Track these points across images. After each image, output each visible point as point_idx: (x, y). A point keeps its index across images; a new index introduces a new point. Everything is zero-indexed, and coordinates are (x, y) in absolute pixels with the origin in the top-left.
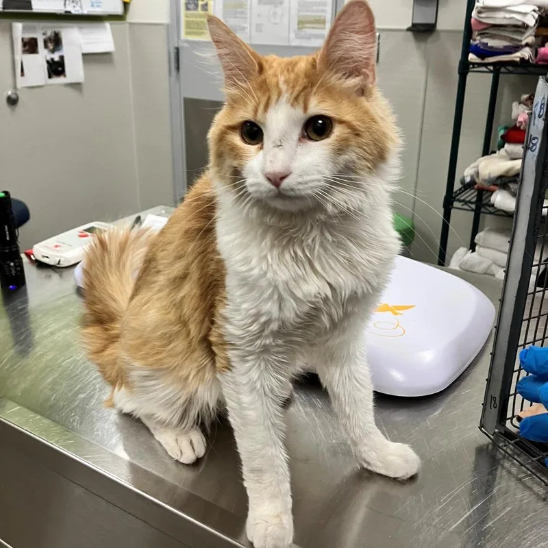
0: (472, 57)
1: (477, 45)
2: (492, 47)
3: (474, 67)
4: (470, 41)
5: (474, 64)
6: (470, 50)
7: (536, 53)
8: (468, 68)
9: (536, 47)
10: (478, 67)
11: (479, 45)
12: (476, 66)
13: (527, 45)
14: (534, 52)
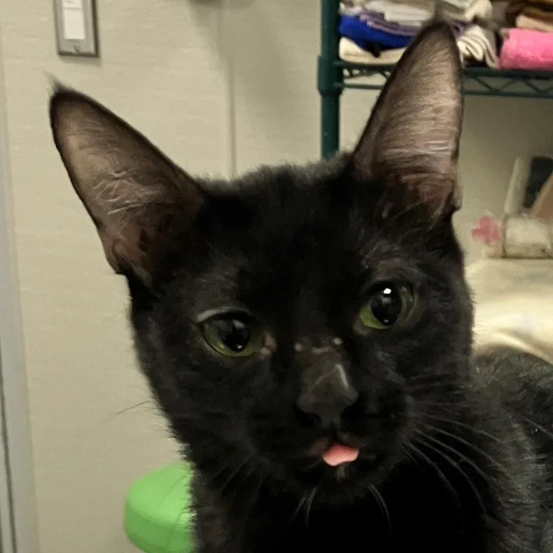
0: (348, 49)
1: (357, 17)
2: (394, 25)
3: (352, 76)
4: (338, 7)
5: (351, 66)
6: (342, 29)
7: (499, 42)
8: (341, 77)
9: (494, 25)
10: (362, 74)
11: (363, 17)
12: (356, 72)
13: (476, 21)
14: (493, 38)
